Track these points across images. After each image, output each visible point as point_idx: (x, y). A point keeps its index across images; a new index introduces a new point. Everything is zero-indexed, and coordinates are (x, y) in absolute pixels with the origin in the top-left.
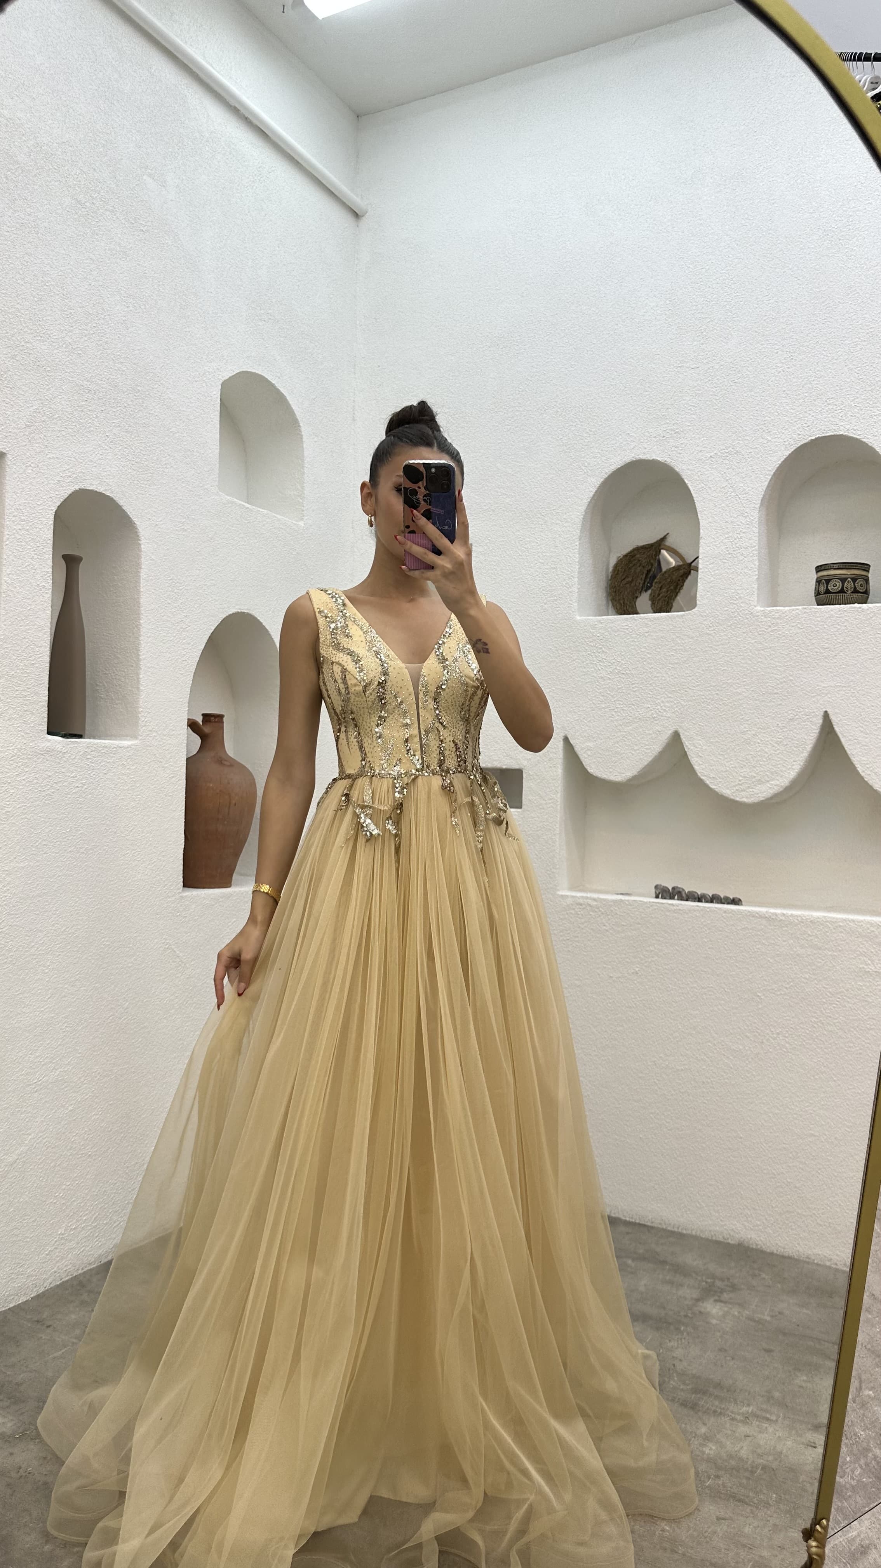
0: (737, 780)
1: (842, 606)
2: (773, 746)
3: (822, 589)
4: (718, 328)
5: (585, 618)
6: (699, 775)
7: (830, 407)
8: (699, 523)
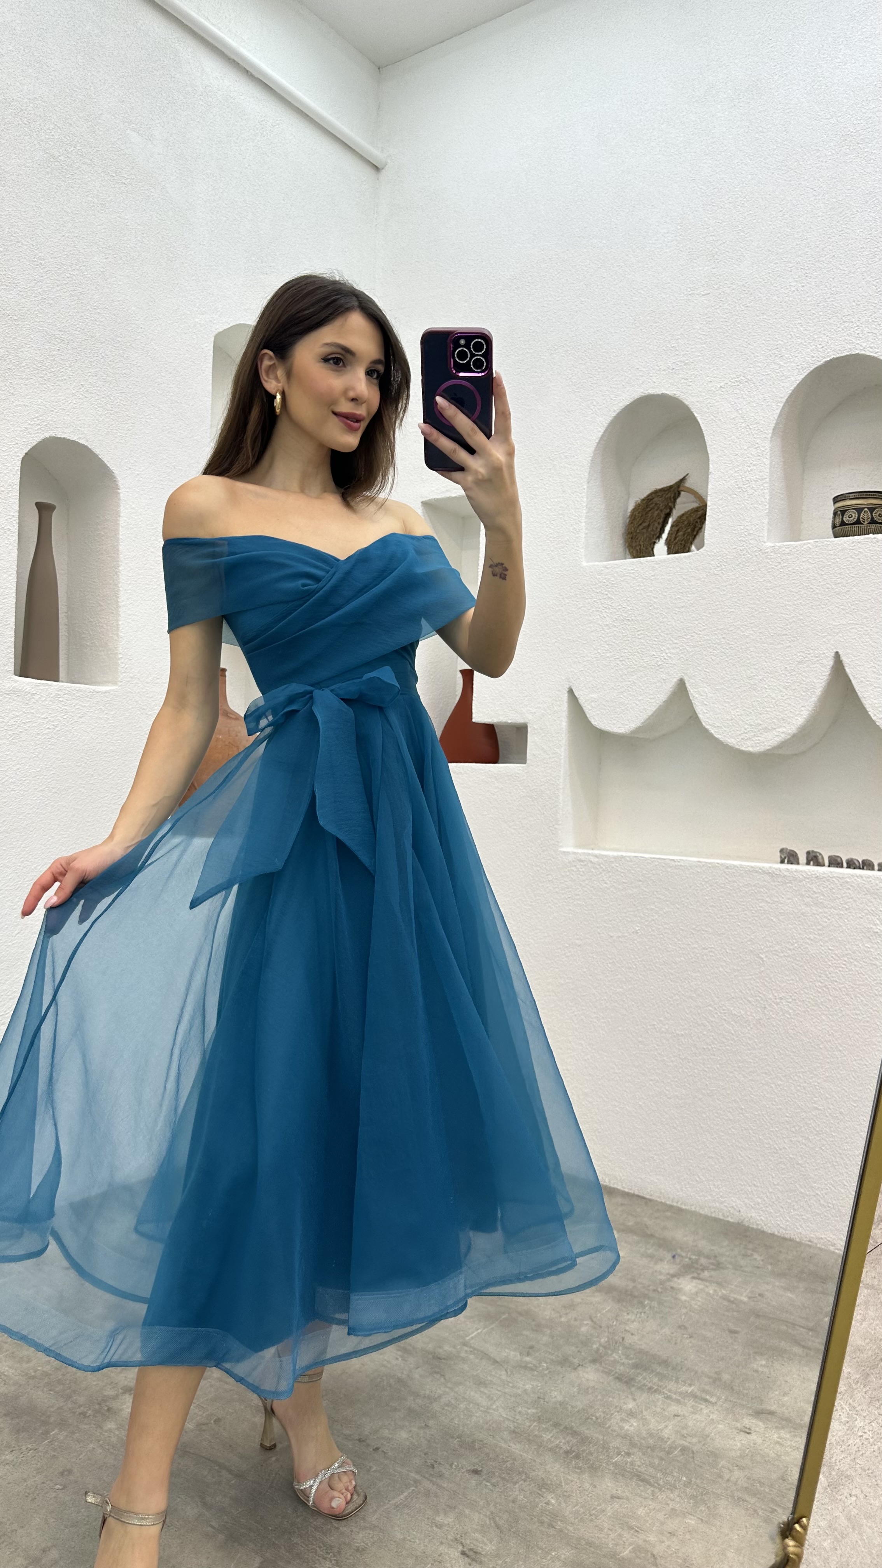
0: (743, 729)
1: (856, 537)
2: (781, 691)
3: (838, 521)
4: (730, 250)
5: (591, 564)
6: (704, 724)
7: (846, 324)
8: (708, 457)
